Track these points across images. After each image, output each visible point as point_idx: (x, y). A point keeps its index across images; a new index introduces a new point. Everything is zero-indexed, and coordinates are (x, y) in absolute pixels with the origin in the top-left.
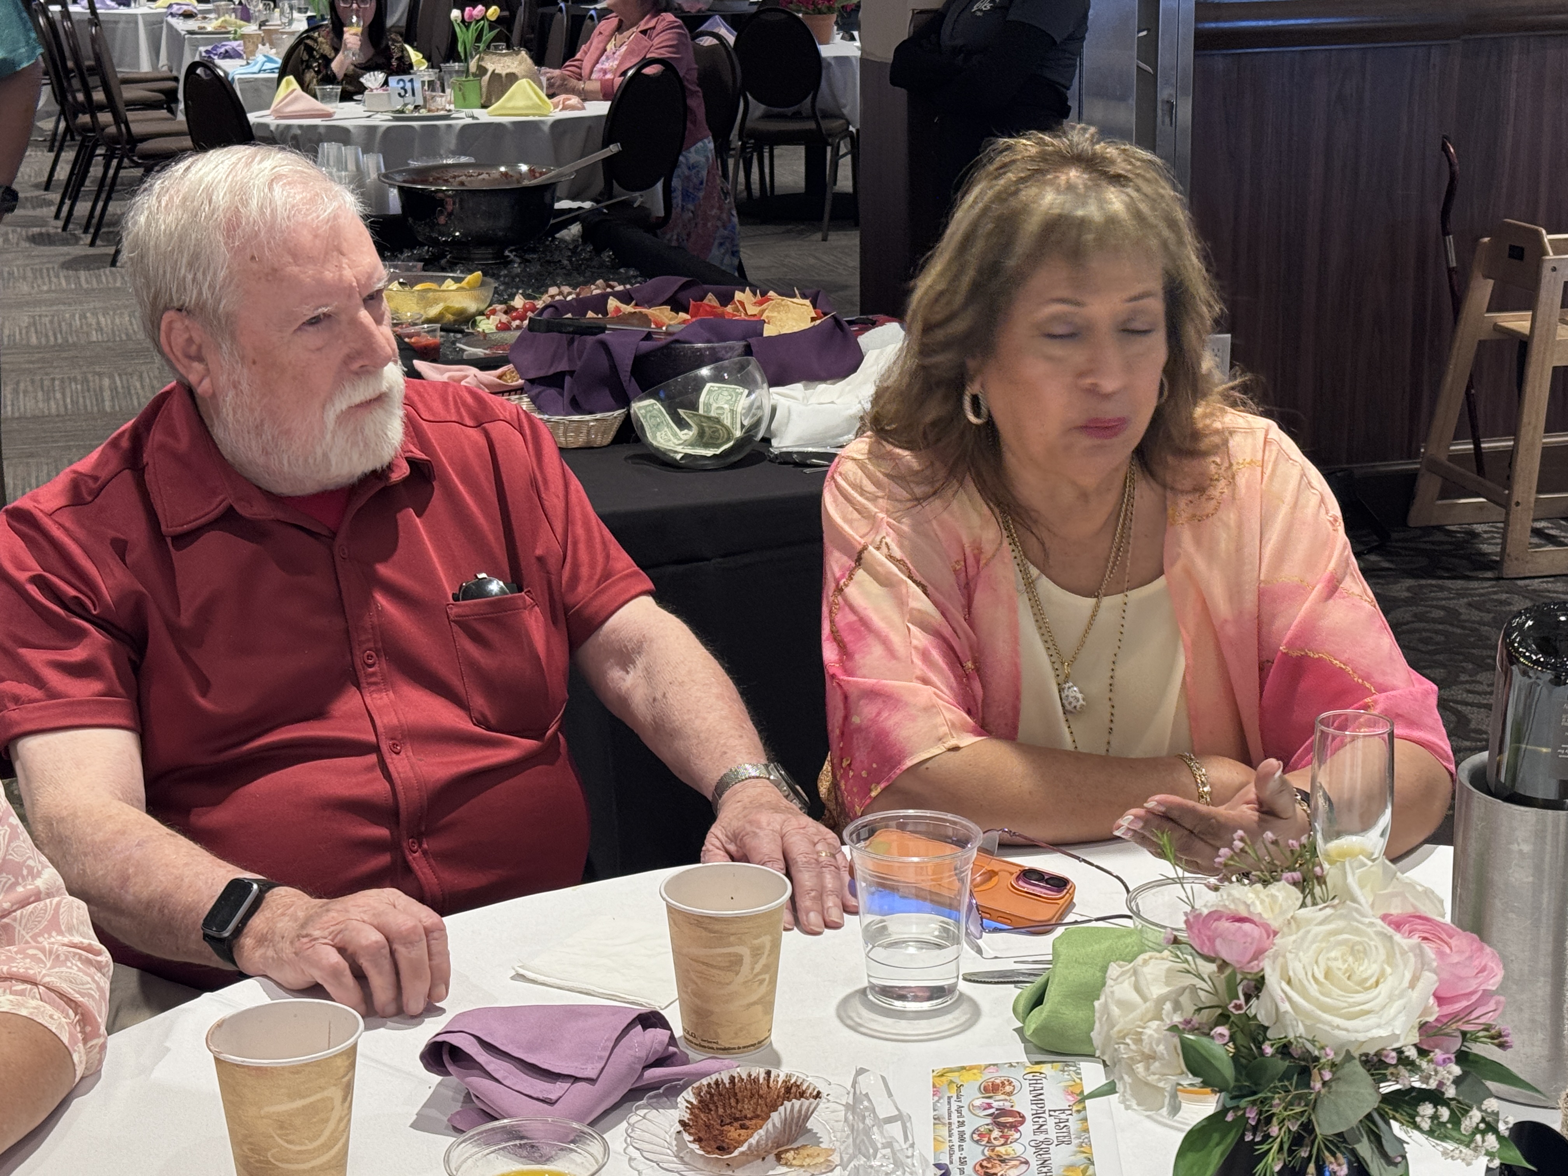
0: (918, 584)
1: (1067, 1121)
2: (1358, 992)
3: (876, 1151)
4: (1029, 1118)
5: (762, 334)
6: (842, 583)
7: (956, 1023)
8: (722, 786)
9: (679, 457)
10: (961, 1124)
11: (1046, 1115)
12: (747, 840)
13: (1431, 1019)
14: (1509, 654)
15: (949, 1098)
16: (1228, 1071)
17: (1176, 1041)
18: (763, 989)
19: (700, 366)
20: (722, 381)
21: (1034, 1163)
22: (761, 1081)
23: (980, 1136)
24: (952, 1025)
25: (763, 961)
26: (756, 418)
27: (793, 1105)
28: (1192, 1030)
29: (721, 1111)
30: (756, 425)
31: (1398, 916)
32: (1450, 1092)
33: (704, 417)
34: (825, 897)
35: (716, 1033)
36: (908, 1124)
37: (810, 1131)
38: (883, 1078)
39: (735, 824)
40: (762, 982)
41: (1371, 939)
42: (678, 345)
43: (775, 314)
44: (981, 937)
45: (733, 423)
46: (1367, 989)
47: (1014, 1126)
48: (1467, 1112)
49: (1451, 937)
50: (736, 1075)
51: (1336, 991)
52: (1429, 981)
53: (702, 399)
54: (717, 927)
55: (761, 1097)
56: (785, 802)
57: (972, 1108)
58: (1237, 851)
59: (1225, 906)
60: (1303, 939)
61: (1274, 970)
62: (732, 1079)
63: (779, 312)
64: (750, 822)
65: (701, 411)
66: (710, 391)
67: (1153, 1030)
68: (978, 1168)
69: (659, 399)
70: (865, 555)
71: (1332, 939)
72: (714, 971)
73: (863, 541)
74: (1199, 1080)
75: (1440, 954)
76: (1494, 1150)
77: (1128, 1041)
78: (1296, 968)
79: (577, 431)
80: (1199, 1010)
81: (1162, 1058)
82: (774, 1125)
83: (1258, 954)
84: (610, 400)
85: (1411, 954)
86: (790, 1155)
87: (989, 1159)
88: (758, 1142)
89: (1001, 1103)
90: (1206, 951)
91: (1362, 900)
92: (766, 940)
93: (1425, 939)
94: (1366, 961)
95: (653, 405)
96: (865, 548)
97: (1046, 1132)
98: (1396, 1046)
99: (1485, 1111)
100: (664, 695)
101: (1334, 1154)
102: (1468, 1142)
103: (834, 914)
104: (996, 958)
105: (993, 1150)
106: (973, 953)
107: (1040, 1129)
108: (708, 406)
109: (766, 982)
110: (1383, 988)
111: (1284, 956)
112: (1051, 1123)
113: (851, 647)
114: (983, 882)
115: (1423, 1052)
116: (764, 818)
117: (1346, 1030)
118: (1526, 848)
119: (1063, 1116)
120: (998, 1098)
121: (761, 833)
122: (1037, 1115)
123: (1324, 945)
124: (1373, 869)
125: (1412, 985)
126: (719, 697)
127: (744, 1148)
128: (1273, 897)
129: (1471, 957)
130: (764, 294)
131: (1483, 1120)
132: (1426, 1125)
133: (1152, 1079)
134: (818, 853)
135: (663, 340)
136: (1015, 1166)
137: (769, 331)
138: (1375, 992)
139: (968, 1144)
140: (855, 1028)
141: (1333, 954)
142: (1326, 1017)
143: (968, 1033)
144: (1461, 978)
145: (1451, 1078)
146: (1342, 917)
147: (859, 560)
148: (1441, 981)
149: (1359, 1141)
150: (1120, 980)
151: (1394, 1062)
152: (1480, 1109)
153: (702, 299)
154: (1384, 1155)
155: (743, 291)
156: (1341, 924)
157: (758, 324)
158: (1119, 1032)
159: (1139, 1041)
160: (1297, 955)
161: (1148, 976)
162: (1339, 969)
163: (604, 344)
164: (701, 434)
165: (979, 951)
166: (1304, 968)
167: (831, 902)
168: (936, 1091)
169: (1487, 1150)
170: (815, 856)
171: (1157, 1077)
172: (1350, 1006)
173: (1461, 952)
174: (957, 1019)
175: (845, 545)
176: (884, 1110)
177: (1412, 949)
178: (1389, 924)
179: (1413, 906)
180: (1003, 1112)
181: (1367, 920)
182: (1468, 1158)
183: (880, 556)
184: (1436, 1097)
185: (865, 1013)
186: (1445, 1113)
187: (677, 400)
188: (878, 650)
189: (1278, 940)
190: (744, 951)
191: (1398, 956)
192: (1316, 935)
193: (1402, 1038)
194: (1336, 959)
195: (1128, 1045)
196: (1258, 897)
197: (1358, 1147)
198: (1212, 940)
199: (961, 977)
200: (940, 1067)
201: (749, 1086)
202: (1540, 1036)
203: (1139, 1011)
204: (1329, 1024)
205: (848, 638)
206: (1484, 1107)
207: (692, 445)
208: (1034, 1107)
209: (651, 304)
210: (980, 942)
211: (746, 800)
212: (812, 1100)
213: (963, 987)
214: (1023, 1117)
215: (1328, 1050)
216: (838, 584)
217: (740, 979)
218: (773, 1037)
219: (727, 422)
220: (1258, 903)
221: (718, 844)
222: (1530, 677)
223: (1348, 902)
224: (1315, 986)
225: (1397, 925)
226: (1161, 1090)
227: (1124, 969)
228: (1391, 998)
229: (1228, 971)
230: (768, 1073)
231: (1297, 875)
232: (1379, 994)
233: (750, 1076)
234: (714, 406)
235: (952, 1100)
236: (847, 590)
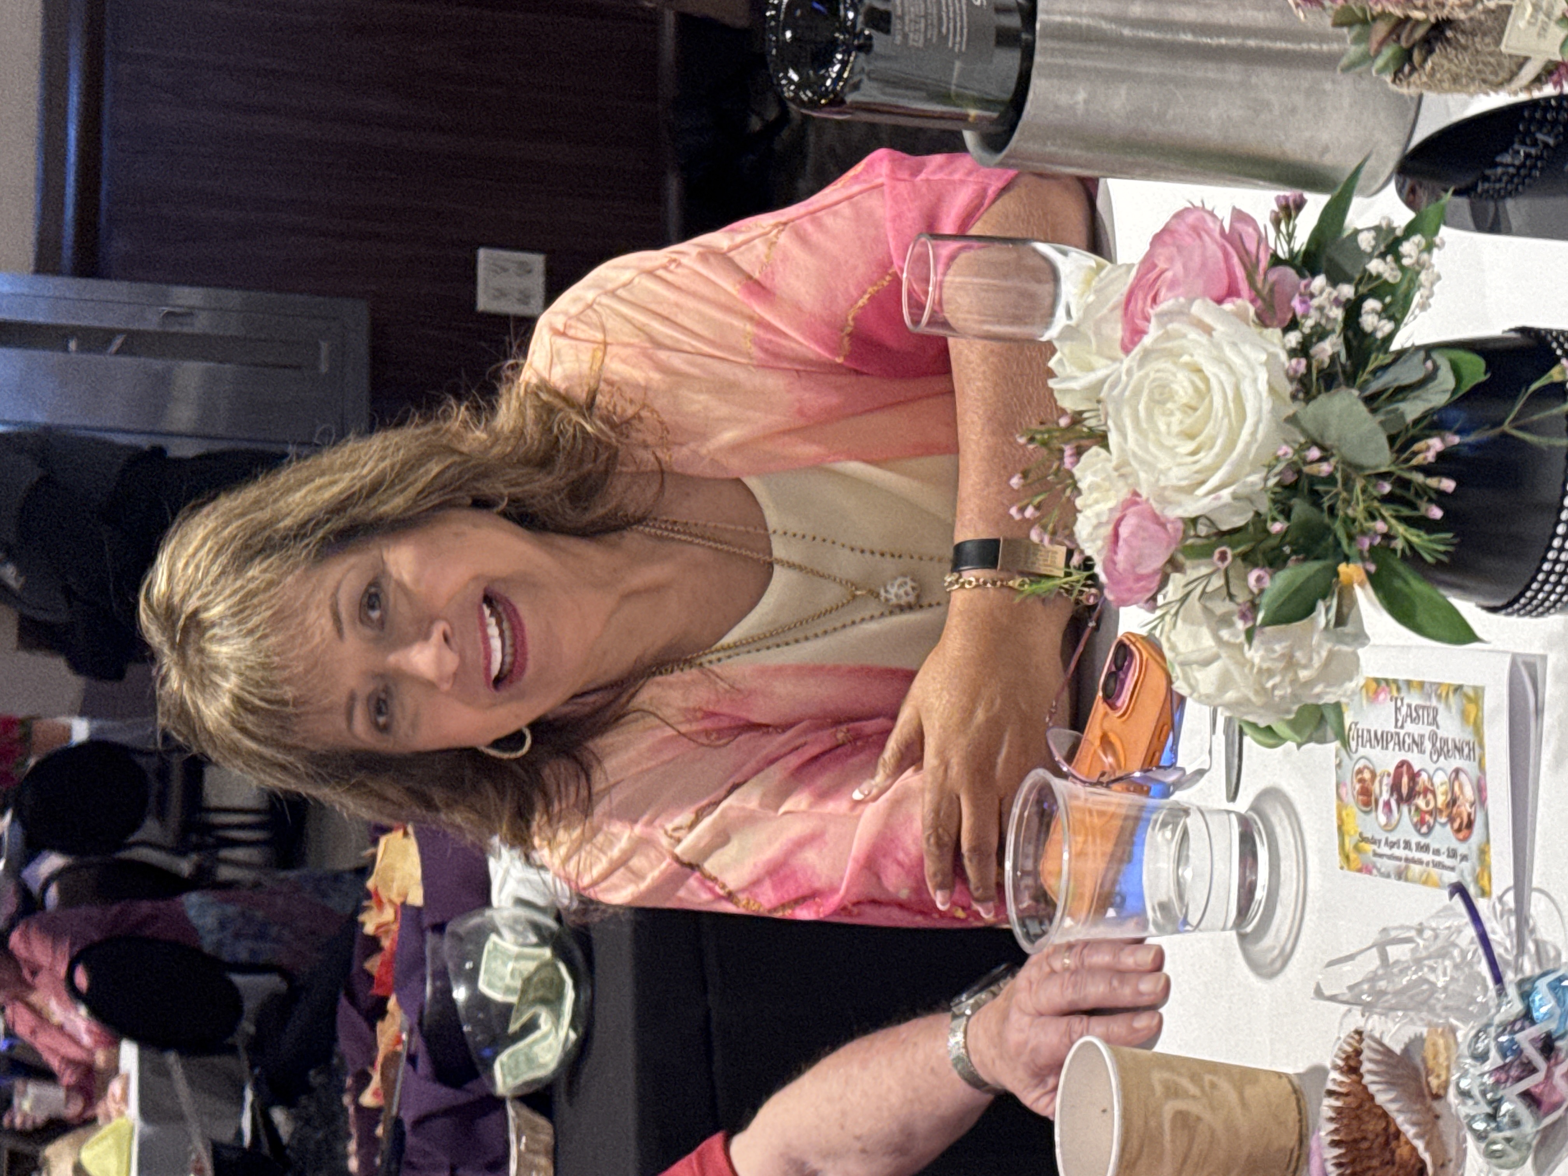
0: (730, 792)
1: (1409, 706)
2: (1211, 402)
3: (1427, 981)
4: (1402, 756)
5: (418, 910)
6: (721, 892)
7: (1286, 822)
8: (975, 1081)
9: (573, 1036)
10: (1407, 845)
11: (1402, 732)
12: (1042, 1061)
13: (1252, 310)
14: (830, 104)
15: (1376, 854)
16: (1312, 567)
17: (1268, 629)
18: (1225, 1085)
19: (453, 1002)
20: (476, 970)
21: (1457, 762)
22: (1339, 1104)
23: (1422, 824)
24: (1289, 829)
25: (1185, 1083)
26: (529, 928)
27: (1370, 1072)
28: (1254, 607)
29: (1375, 1163)
30: (537, 928)
31: (1124, 330)
32: (1347, 291)
33: (520, 999)
34: (1121, 967)
35: (1280, 1150)
36: (1393, 934)
37: (1406, 1050)
38: (1331, 964)
39: (1021, 1073)
40: (1213, 1086)
41: (1147, 375)
42: (426, 1022)
43: (395, 885)
44: (1183, 770)
45: (532, 958)
46: (1209, 389)
47: (1414, 777)
48: (1370, 275)
49: (1155, 266)
50: (1329, 1138)
51: (1208, 430)
52: (1200, 308)
53: (497, 996)
54: (1135, 1143)
55: (1360, 1106)
56: (999, 1000)
57: (1389, 828)
58: (1038, 514)
59: (1099, 552)
60: (1142, 462)
61: (1180, 504)
62: (1335, 1144)
63: (392, 881)
64: (1019, 1054)
65: (513, 999)
66: (490, 985)
67: (1255, 654)
68: (1461, 835)
69: (496, 1054)
70: (686, 859)
71: (1145, 426)
72: (1195, 1150)
73: (668, 860)
74: (1321, 606)
75: (1173, 285)
76: (1424, 242)
77: (1269, 685)
78: (1177, 475)
79: (533, 1167)
80: (1231, 597)
81: (1292, 648)
82: (1392, 1101)
83: (1159, 521)
84: (494, 1117)
85: (1170, 327)
86: (1434, 1082)
87: (1451, 820)
88: (1414, 1124)
89: (1385, 789)
90: (1154, 585)
91: (1100, 374)
92: (1157, 1077)
93: (1154, 300)
94: (1175, 387)
95: (502, 1065)
96: (677, 859)
97: (1422, 736)
98: (1283, 356)
99: (1374, 248)
100: (858, 1138)
101: (1415, 454)
102: (1411, 275)
103: (1145, 958)
104: (1210, 752)
105: (1441, 811)
106: (1203, 781)
107: (1418, 743)
108: (508, 990)
109: (1215, 1079)
110: (1210, 369)
111: (1165, 488)
112: (1410, 727)
113: (804, 890)
114: (1115, 754)
115: (1293, 325)
116: (1014, 1037)
117: (1257, 425)
118: (1081, 96)
119: (1404, 710)
120: (1377, 791)
121: (1032, 1043)
122: (1401, 744)
123: (1151, 436)
124: (1066, 350)
125: (1208, 330)
126: (864, 1065)
127: (1420, 1145)
128: (1093, 487)
129: (1179, 249)
130: (368, 895)
131: (1383, 256)
132: (1387, 326)
133: (1317, 663)
134: (1066, 969)
135: (418, 1044)
136: (1461, 787)
137: (416, 898)
138: (1214, 382)
139: (1433, 841)
140: (1286, 958)
141: (1163, 428)
142: (1240, 446)
143: (1300, 808)
144: (1204, 265)
145: (1329, 289)
146: (1118, 411)
147: (693, 867)
148: (1205, 293)
149: (1402, 416)
150: (1193, 681)
151: (1303, 362)
152: (1370, 256)
153: (370, 977)
154: (1422, 384)
155: (363, 924)
156: (1126, 411)
157: (405, 910)
158: (1257, 693)
159: (1270, 673)
160: (1161, 472)
161: (1191, 647)
162: (1181, 422)
163: (419, 1123)
164: (544, 1001)
165: (1201, 773)
166: (1180, 465)
167: (1129, 959)
168: (1365, 869)
169: (1421, 252)
170: (1067, 975)
171: (1316, 658)
172: (1229, 415)
173: (1171, 260)
174: (1281, 820)
175: (673, 881)
176: (1371, 962)
177: (1162, 325)
178: (1134, 343)
179: (1113, 309)
180: (1395, 787)
181: (1124, 378)
182: (1431, 277)
183: (689, 840)
184: (1353, 309)
185: (1268, 941)
186: (1371, 304)
187: (498, 1031)
188: (810, 856)
189: (1144, 492)
190: (1170, 1108)
191: (1169, 345)
192: (1139, 446)
193: (1272, 349)
194: (1169, 425)
195: (1274, 687)
196: (1090, 506)
197: (1410, 418)
198: (1139, 578)
199: (1231, 806)
200: (1337, 859)
201: (1345, 1121)
202: (1328, 86)
203: (1233, 668)
204: (1248, 445)
205: (791, 891)
206: (1369, 250)
207: (557, 1016)
208: (1391, 745)
209: (372, 1047)
210: (1189, 771)
211: (993, 1052)
212: (1364, 1045)
213: (1242, 804)
214: (1403, 763)
215: (1280, 453)
216: (720, 898)
217: (1207, 1116)
218: (1290, 1070)
219: (530, 966)
220: (1097, 508)
221: (1046, 1100)
222: (860, 81)
223: (1102, 395)
224: (1202, 454)
225: (1135, 333)
226: (1331, 654)
227: (1180, 675)
228: (1222, 361)
229: (1180, 558)
230: (1331, 1093)
231: (1068, 451)
232: (1215, 375)
233: (1331, 1119)
234: (508, 980)
235: (1379, 851)
236: (732, 885)
